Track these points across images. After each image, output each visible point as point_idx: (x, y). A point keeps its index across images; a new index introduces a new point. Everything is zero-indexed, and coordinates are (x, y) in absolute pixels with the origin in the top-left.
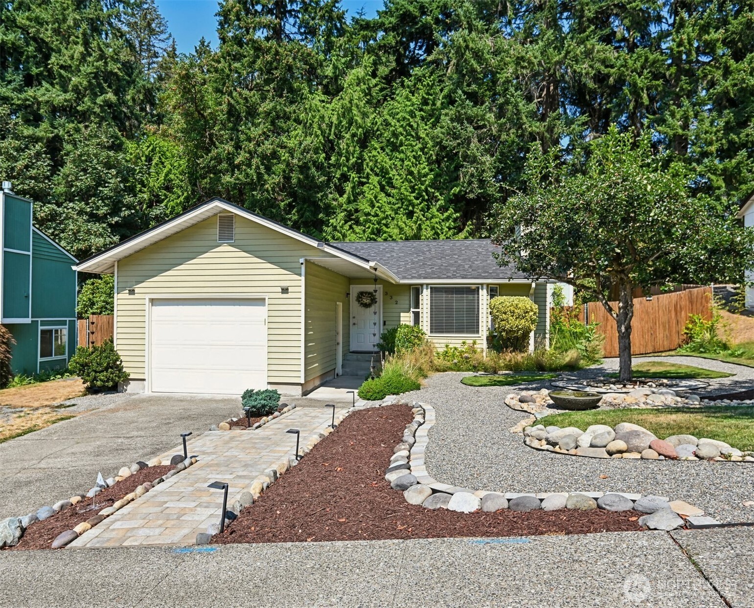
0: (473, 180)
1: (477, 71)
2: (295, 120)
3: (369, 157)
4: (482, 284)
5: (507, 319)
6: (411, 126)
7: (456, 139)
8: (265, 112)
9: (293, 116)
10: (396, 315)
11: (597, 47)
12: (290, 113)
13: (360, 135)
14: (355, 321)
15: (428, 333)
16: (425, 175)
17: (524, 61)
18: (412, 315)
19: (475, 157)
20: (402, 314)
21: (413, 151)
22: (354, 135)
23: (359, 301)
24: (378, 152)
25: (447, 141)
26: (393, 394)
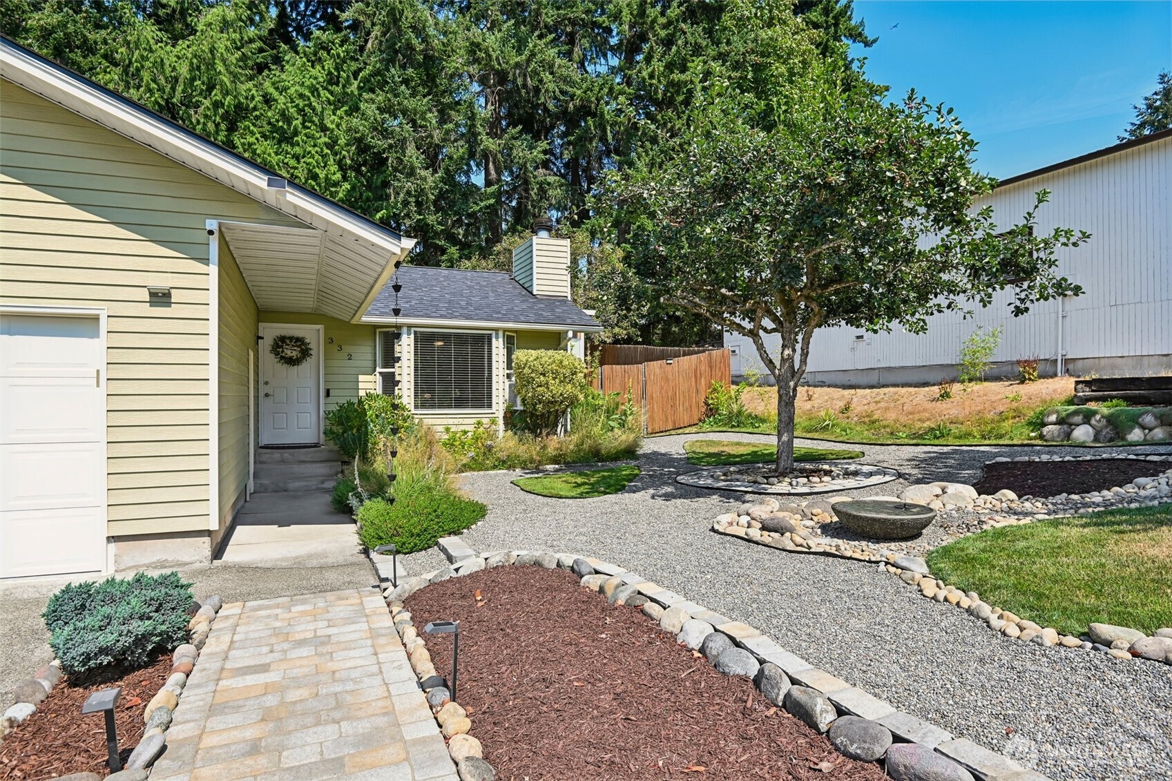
0: (410, 199)
1: (415, 50)
2: (105, 57)
3: (243, 144)
4: (496, 330)
5: (547, 384)
6: (314, 109)
7: (385, 138)
8: (42, 28)
9: (103, 49)
10: (352, 378)
11: (558, 61)
12: (96, 43)
13: (229, 107)
14: (268, 389)
15: (412, 407)
16: (336, 184)
17: (480, 50)
18: (379, 379)
19: (413, 169)
20: (361, 378)
21: (315, 146)
22: (217, 105)
23: (277, 354)
24: (257, 139)
25: (373, 138)
26: (450, 534)
